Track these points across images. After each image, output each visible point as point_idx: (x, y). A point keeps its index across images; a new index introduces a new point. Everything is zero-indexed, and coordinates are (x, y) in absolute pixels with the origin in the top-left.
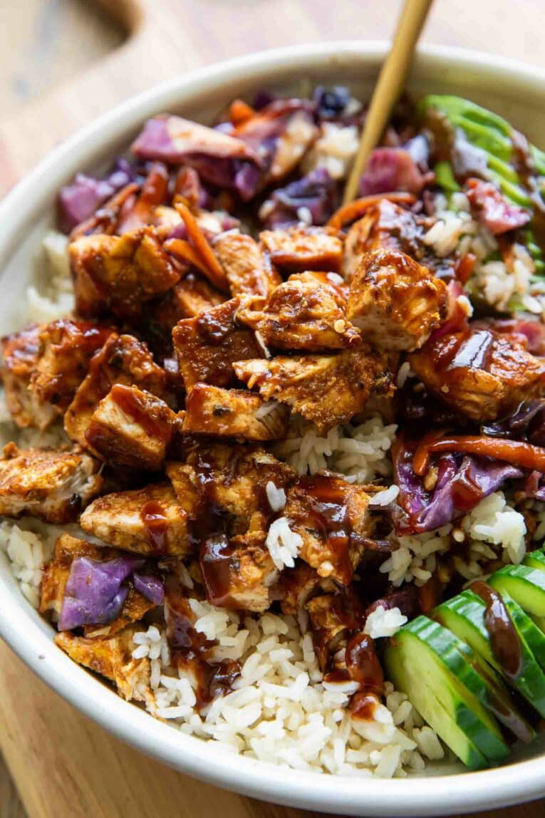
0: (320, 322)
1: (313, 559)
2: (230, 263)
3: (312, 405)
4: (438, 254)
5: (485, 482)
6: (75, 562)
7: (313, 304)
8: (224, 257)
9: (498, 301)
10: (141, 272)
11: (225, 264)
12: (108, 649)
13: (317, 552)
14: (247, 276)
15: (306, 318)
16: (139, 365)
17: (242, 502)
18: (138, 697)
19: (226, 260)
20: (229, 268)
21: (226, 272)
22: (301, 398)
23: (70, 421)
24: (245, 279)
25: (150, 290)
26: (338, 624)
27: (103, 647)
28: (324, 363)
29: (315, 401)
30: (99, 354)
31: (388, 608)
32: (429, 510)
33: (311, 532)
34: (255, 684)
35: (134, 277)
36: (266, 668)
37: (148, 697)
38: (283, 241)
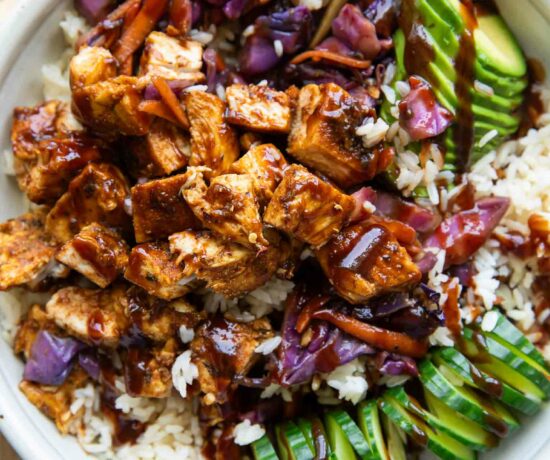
0: (240, 226)
1: (204, 387)
2: (195, 118)
3: (222, 285)
4: (364, 146)
5: (348, 346)
6: (40, 331)
7: (237, 210)
8: (190, 110)
9: (406, 188)
10: (119, 120)
11: (190, 118)
12: (55, 400)
13: (208, 384)
14: (205, 136)
15: (231, 219)
16: (105, 202)
17: (161, 334)
18: (72, 430)
19: (192, 114)
20: (193, 122)
21: (190, 125)
22: (214, 279)
23: (50, 223)
24: (202, 138)
25: (124, 134)
26: (219, 416)
27: (51, 398)
28: (238, 255)
29: (225, 281)
30: (76, 180)
31: (252, 424)
32: (296, 371)
33: (206, 366)
34: (152, 444)
35: (113, 121)
36: (162, 434)
37: (80, 431)
38: (244, 102)
